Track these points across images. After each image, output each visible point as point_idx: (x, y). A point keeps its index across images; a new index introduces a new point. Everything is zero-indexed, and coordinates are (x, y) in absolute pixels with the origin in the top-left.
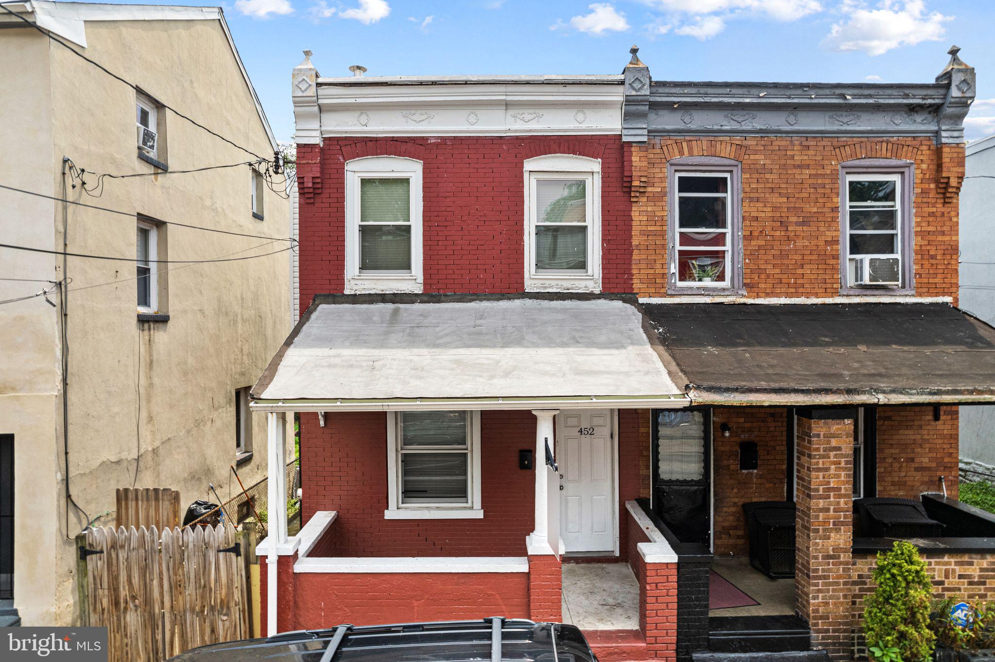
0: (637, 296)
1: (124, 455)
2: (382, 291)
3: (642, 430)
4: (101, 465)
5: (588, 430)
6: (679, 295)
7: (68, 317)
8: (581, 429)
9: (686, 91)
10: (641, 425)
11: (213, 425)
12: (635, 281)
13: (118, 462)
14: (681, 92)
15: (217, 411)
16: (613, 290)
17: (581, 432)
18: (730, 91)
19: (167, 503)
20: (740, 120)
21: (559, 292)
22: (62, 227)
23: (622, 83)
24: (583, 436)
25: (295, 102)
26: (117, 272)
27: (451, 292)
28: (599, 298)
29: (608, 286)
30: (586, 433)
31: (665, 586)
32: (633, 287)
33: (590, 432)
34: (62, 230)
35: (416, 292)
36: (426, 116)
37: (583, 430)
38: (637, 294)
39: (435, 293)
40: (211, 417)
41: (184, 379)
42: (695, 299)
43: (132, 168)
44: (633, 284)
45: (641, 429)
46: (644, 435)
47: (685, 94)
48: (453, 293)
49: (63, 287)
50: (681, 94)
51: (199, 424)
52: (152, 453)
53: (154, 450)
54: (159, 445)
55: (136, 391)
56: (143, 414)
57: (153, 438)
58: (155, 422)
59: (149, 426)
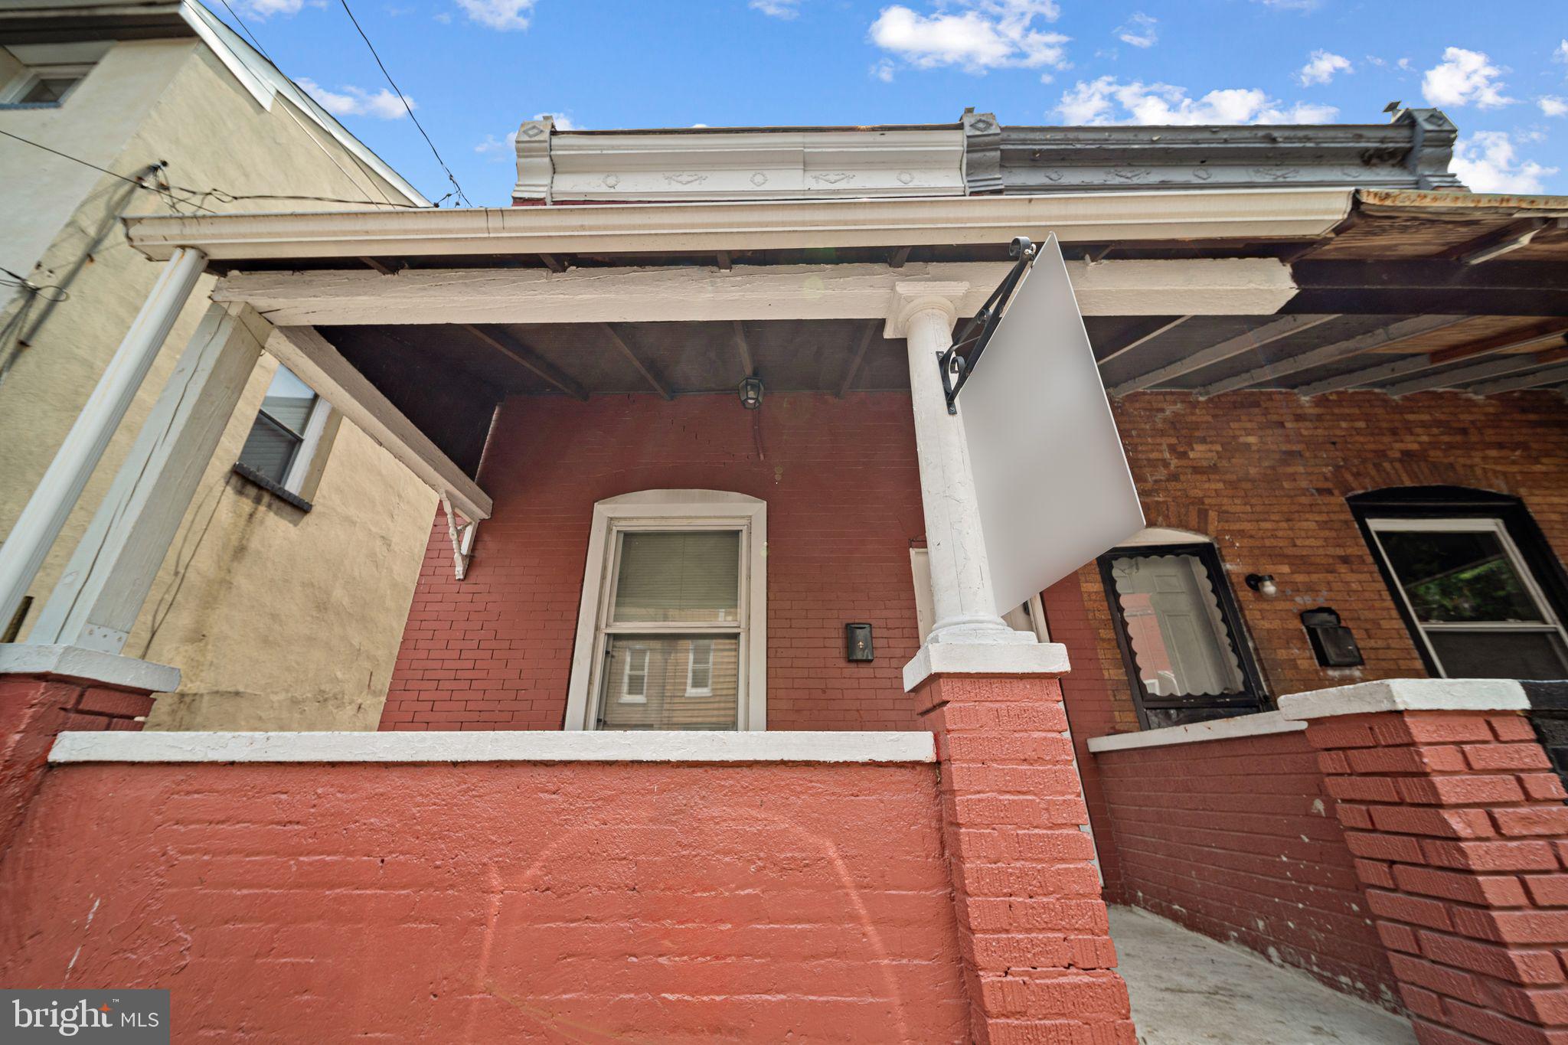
3: (1089, 587)
7: (31, 354)
9: (1048, 137)
11: (360, 715)
14: (1043, 138)
15: (376, 697)
18: (1110, 136)
20: (1129, 175)
22: (94, 229)
23: (960, 127)
25: (518, 150)
34: (92, 233)
36: (696, 177)
40: (360, 701)
41: (314, 614)
45: (1084, 585)
46: (1094, 597)
47: (1046, 140)
49: (41, 300)
50: (1041, 140)
51: (326, 700)
52: (176, 699)
53: (182, 695)
54: (202, 691)
55: (176, 573)
56: (182, 620)
57: (191, 674)
58: (210, 647)
59: (190, 648)
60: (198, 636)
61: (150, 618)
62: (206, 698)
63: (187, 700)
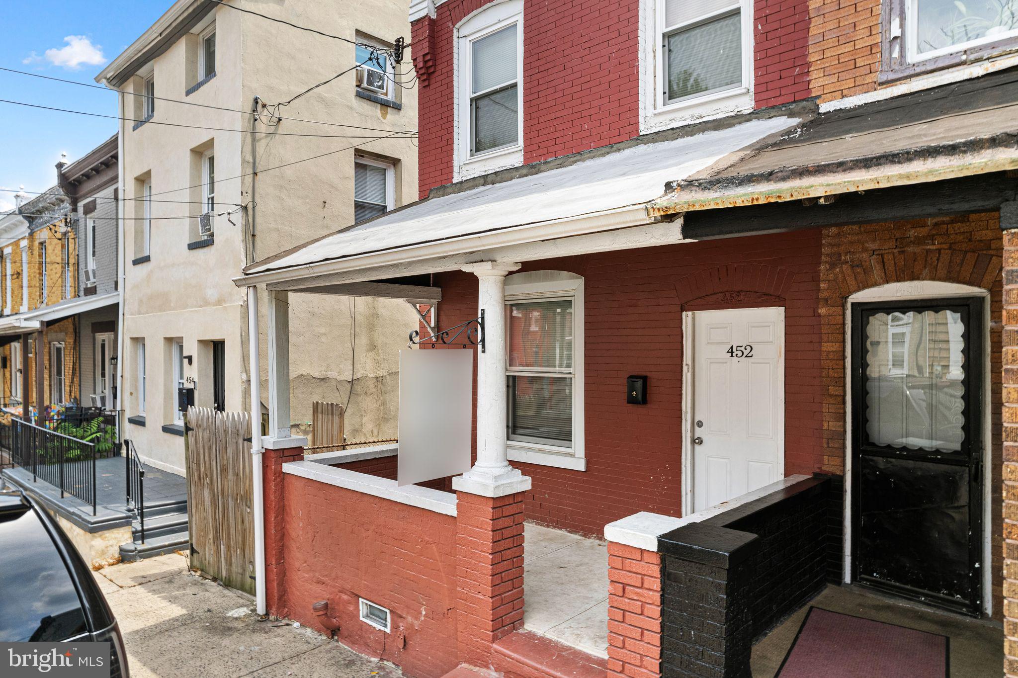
0: (818, 102)
1: (332, 374)
2: (485, 171)
3: (829, 347)
4: (298, 377)
5: (743, 349)
6: (906, 78)
7: (257, 238)
8: (732, 347)
10: (825, 340)
12: (814, 75)
13: (323, 380)
16: (773, 102)
17: (732, 352)
19: (337, 417)
21: (689, 125)
22: (251, 157)
24: (735, 359)
26: (325, 202)
27: (552, 157)
28: (749, 120)
29: (764, 96)
30: (740, 354)
31: (637, 593)
32: (811, 87)
33: (746, 353)
34: (251, 160)
35: (517, 165)
37: (734, 350)
38: (818, 97)
39: (535, 163)
42: (943, 77)
43: (348, 106)
44: (809, 81)
45: (825, 344)
46: (831, 356)
48: (554, 158)
49: (250, 212)
52: (375, 380)
53: (377, 378)
54: (385, 374)
55: (352, 317)
56: (363, 341)
57: (377, 367)
58: (380, 351)
59: (371, 354)
60: (373, 347)
61: (350, 344)
62: (388, 377)
63: (380, 379)
